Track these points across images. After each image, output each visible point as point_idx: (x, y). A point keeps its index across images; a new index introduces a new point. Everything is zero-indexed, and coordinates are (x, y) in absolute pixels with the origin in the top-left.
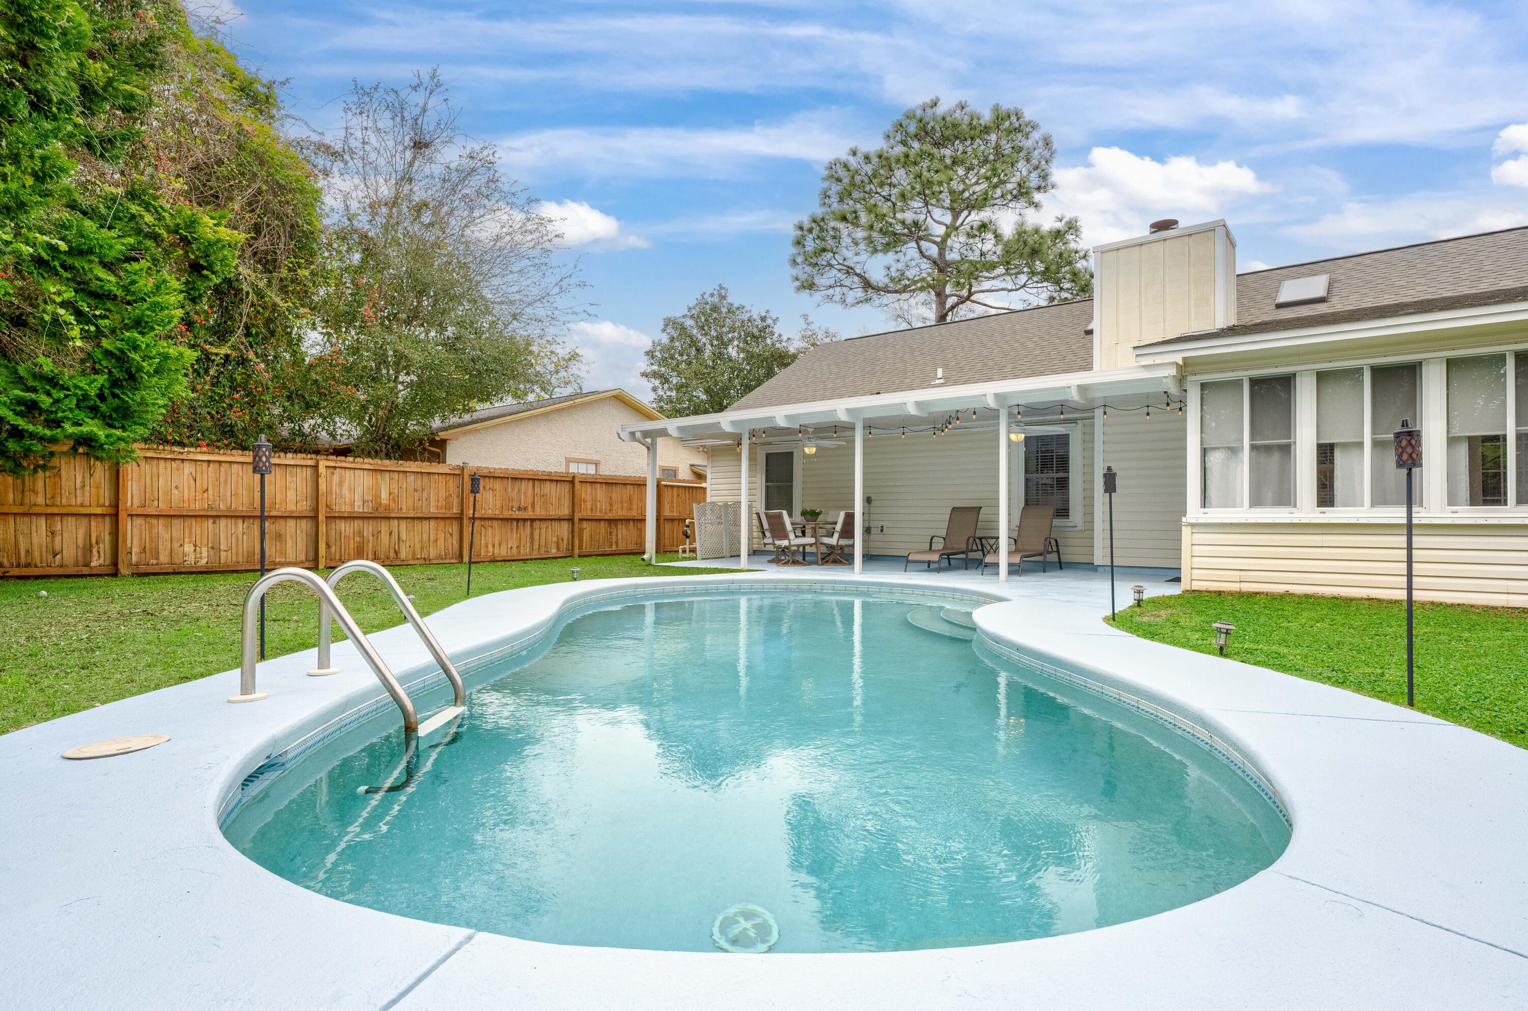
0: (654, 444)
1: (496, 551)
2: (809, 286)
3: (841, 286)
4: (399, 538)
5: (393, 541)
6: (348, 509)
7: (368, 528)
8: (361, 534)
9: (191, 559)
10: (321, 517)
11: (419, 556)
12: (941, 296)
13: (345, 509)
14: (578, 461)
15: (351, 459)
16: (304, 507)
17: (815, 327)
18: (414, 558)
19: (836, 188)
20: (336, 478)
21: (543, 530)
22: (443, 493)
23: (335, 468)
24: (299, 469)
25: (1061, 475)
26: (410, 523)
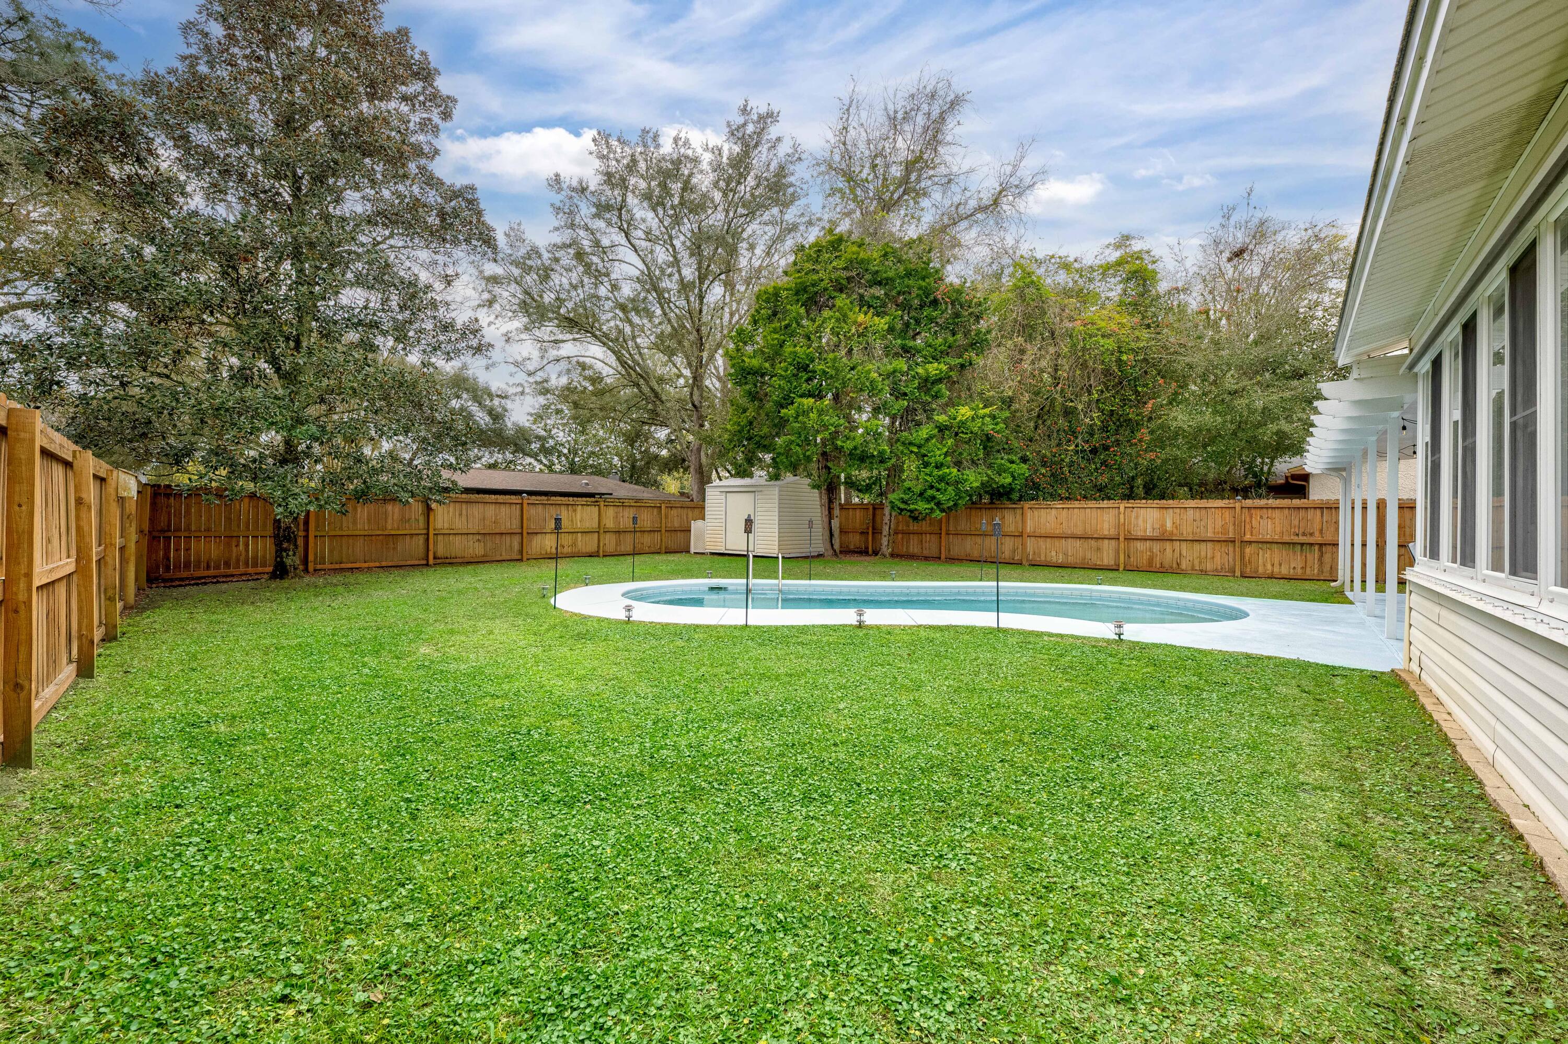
1: (1276, 570)
4: (1181, 554)
5: (1175, 555)
6: (1142, 534)
7: (1156, 547)
8: (1151, 550)
9: (1054, 560)
10: (1122, 539)
13: (1140, 534)
16: (1112, 532)
20: (1134, 514)
24: (1108, 509)
26: (1189, 544)
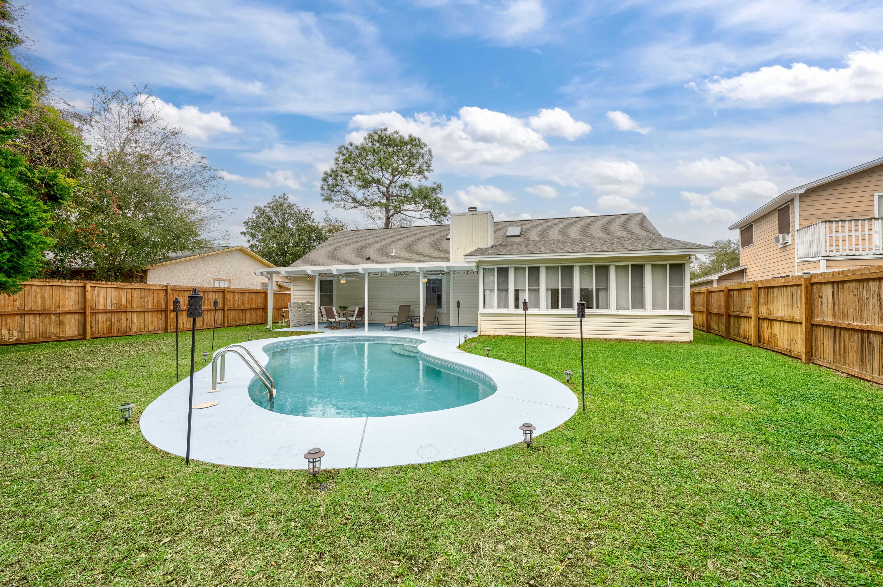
0: (271, 277)
1: (185, 326)
2: (328, 199)
3: (344, 201)
4: (132, 322)
5: (128, 323)
6: (103, 308)
7: (114, 318)
8: (110, 320)
9: (6, 338)
10: (88, 313)
11: (143, 330)
12: (387, 210)
13: (102, 308)
14: (219, 280)
15: (104, 283)
16: (77, 307)
17: (331, 217)
18: (140, 331)
19: (342, 158)
20: (96, 292)
21: (209, 316)
22: (156, 299)
23: (95, 287)
24: (73, 288)
25: (439, 293)
26: (138, 314)
